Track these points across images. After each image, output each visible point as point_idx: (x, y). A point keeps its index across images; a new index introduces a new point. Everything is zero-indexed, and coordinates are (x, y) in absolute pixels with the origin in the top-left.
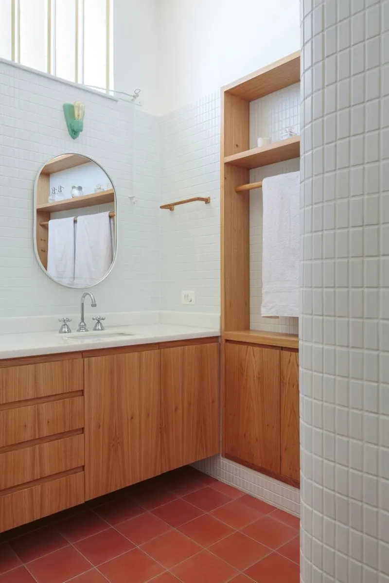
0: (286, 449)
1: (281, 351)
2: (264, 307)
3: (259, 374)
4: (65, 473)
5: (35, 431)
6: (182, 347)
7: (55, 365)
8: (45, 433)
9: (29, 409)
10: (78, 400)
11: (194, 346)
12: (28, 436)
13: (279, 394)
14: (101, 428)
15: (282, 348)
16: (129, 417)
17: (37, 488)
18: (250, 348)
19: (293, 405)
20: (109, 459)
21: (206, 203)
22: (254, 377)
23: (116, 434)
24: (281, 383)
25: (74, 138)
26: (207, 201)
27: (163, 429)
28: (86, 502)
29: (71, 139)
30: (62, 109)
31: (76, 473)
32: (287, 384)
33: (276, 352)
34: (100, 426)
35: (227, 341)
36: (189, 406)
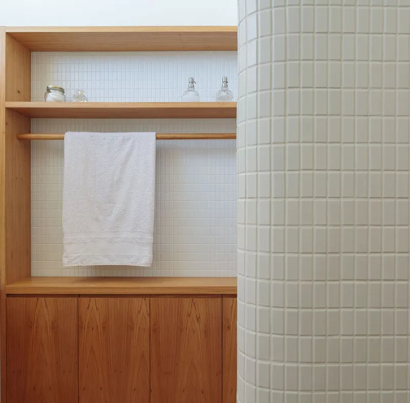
0: (84, 389)
1: (79, 298)
2: (67, 257)
3: (52, 324)
13: (77, 339)
15: (79, 296)
18: (42, 299)
19: (92, 347)
22: (47, 327)
24: (79, 328)
32: (86, 328)
33: (73, 300)
35: (8, 295)
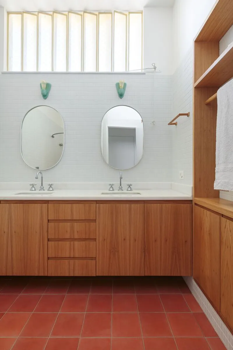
0: (223, 295)
1: (221, 217)
2: (215, 182)
3: (209, 231)
4: (86, 258)
5: (71, 235)
6: (161, 205)
7: (81, 206)
8: (76, 237)
9: (69, 224)
10: (92, 224)
11: (170, 205)
12: (68, 236)
14: (106, 240)
16: (123, 239)
17: (72, 262)
18: (205, 211)
20: (110, 258)
21: (188, 116)
23: (114, 245)
25: (121, 98)
26: (188, 115)
27: (146, 250)
28: (96, 276)
29: (120, 99)
30: (115, 86)
31: (92, 260)
33: (218, 217)
34: (105, 239)
35: (195, 204)
36: (166, 241)
